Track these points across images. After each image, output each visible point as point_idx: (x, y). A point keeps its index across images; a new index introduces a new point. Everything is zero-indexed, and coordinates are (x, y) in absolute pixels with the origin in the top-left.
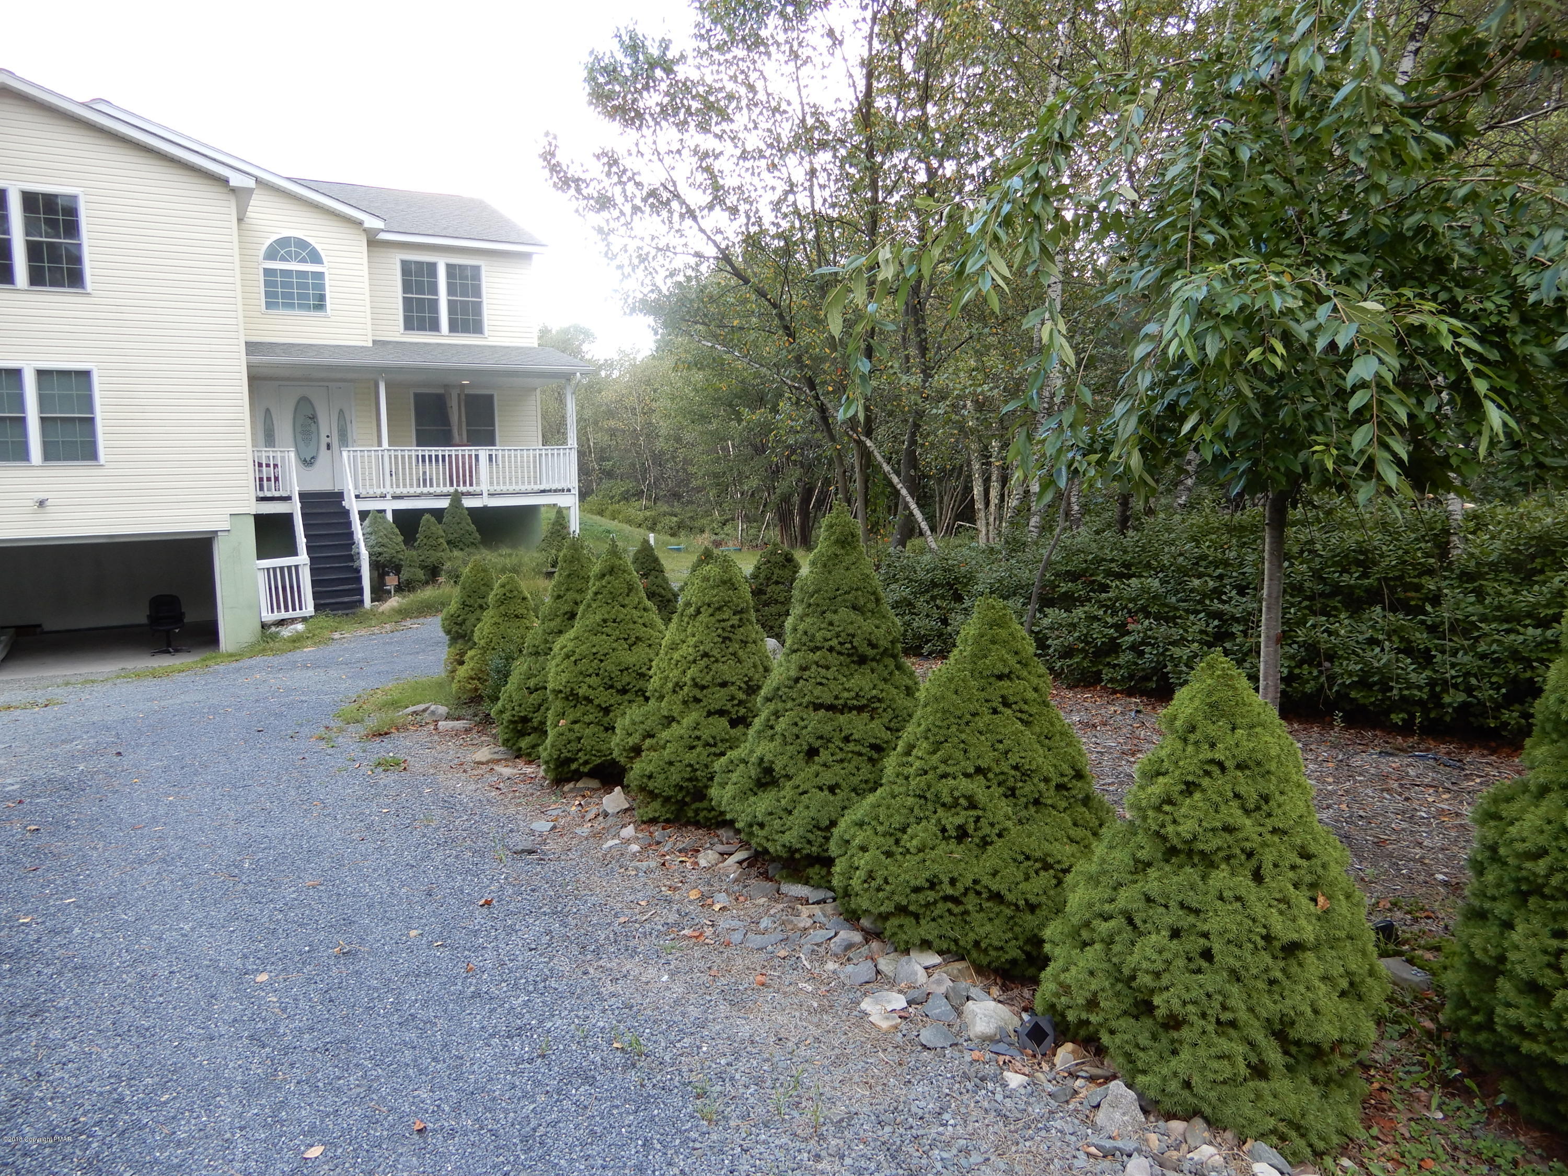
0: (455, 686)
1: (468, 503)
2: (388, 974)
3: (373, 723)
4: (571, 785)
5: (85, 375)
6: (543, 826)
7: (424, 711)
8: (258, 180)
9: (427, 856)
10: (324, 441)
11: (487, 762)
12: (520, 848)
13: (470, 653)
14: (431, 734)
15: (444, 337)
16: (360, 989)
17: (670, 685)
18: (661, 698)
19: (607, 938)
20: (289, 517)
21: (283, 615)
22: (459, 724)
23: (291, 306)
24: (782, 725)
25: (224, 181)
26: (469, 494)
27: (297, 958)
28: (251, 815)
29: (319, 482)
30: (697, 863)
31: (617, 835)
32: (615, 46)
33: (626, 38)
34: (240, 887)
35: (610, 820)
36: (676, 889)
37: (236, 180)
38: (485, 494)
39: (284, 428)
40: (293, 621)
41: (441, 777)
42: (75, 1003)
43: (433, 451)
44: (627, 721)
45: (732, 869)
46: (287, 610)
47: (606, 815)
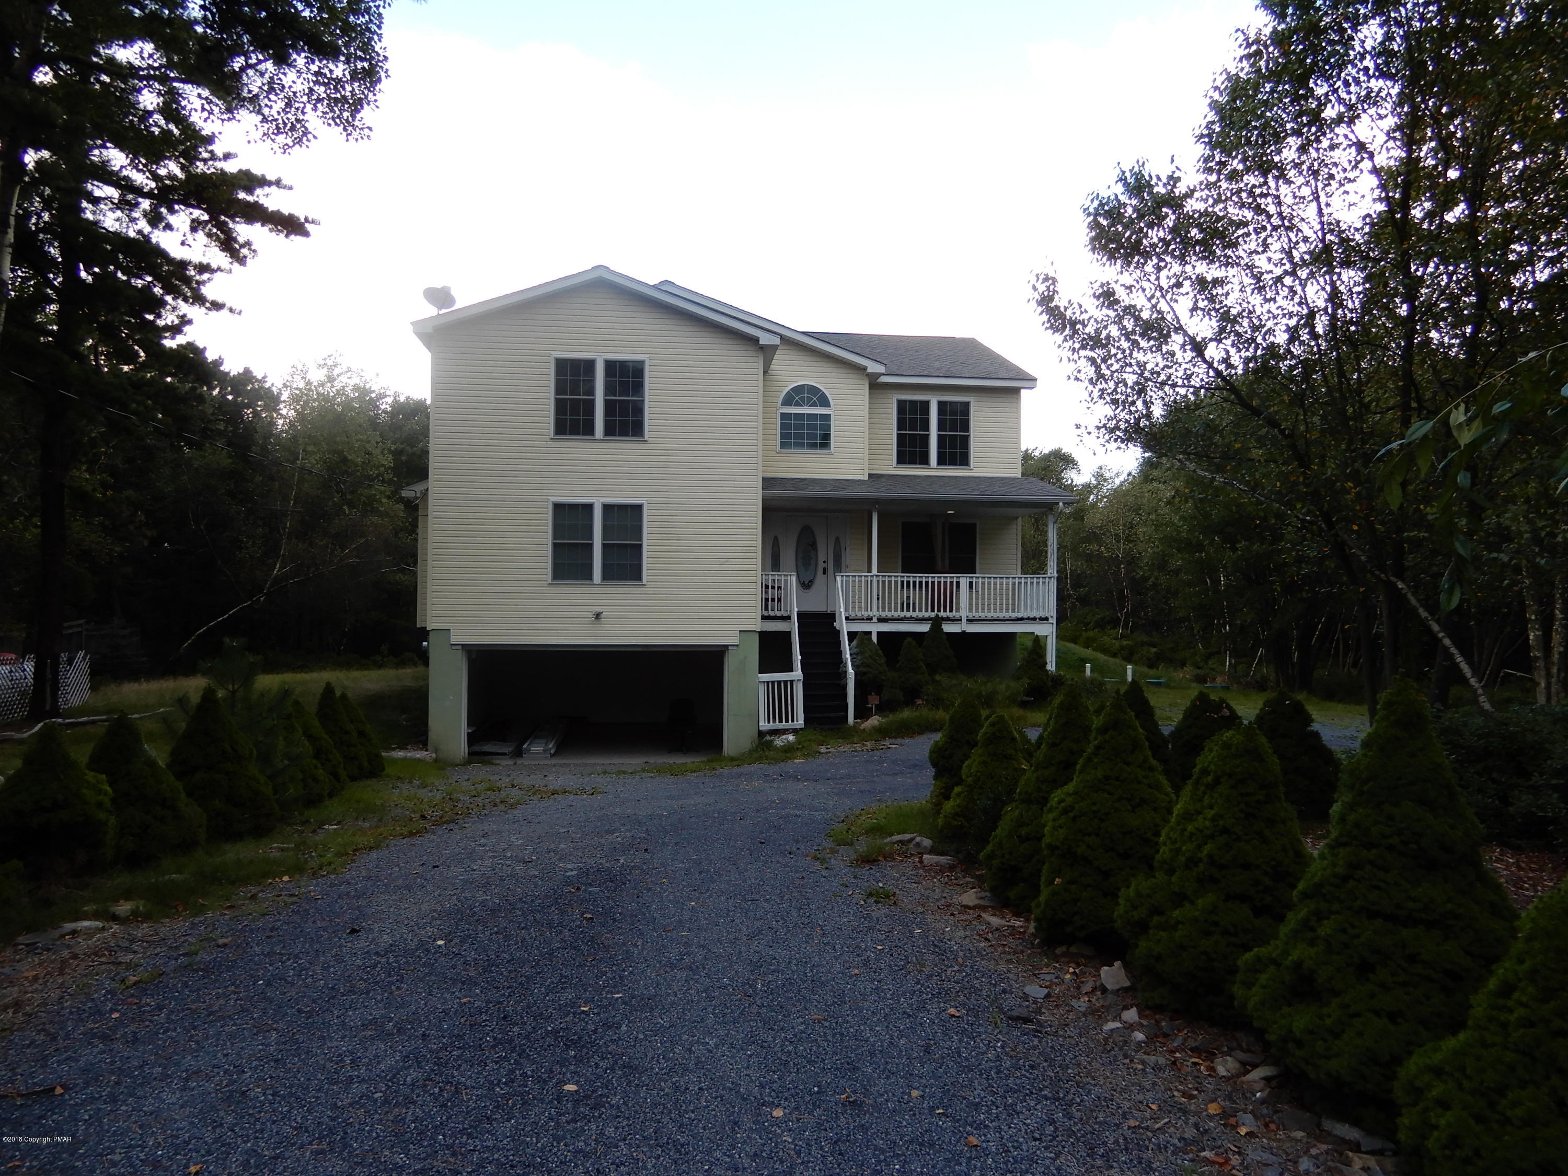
0: (940, 821)
1: (948, 628)
2: (893, 1136)
3: (862, 846)
4: (1064, 948)
5: (639, 508)
6: (1036, 991)
7: (912, 840)
8: (782, 338)
9: (922, 1007)
10: (821, 565)
11: (974, 908)
12: (1015, 1014)
13: (957, 789)
14: (916, 867)
15: (933, 469)
16: (868, 1147)
17: (1183, 859)
18: (1171, 871)
19: (1116, 1142)
20: (787, 635)
21: (778, 725)
22: (943, 859)
23: (800, 445)
24: (1325, 929)
25: (755, 340)
26: (948, 619)
27: (807, 1098)
28: (760, 932)
29: (815, 605)
30: (1213, 1069)
31: (1117, 1017)
32: (1119, 189)
33: (1131, 180)
34: (754, 1009)
35: (1111, 998)
36: (1191, 1097)
37: (765, 339)
38: (964, 620)
39: (788, 555)
40: (784, 731)
41: (930, 918)
42: (624, 1103)
43: (918, 577)
44: (1132, 892)
45: (1258, 1086)
46: (781, 721)
47: (1104, 990)
